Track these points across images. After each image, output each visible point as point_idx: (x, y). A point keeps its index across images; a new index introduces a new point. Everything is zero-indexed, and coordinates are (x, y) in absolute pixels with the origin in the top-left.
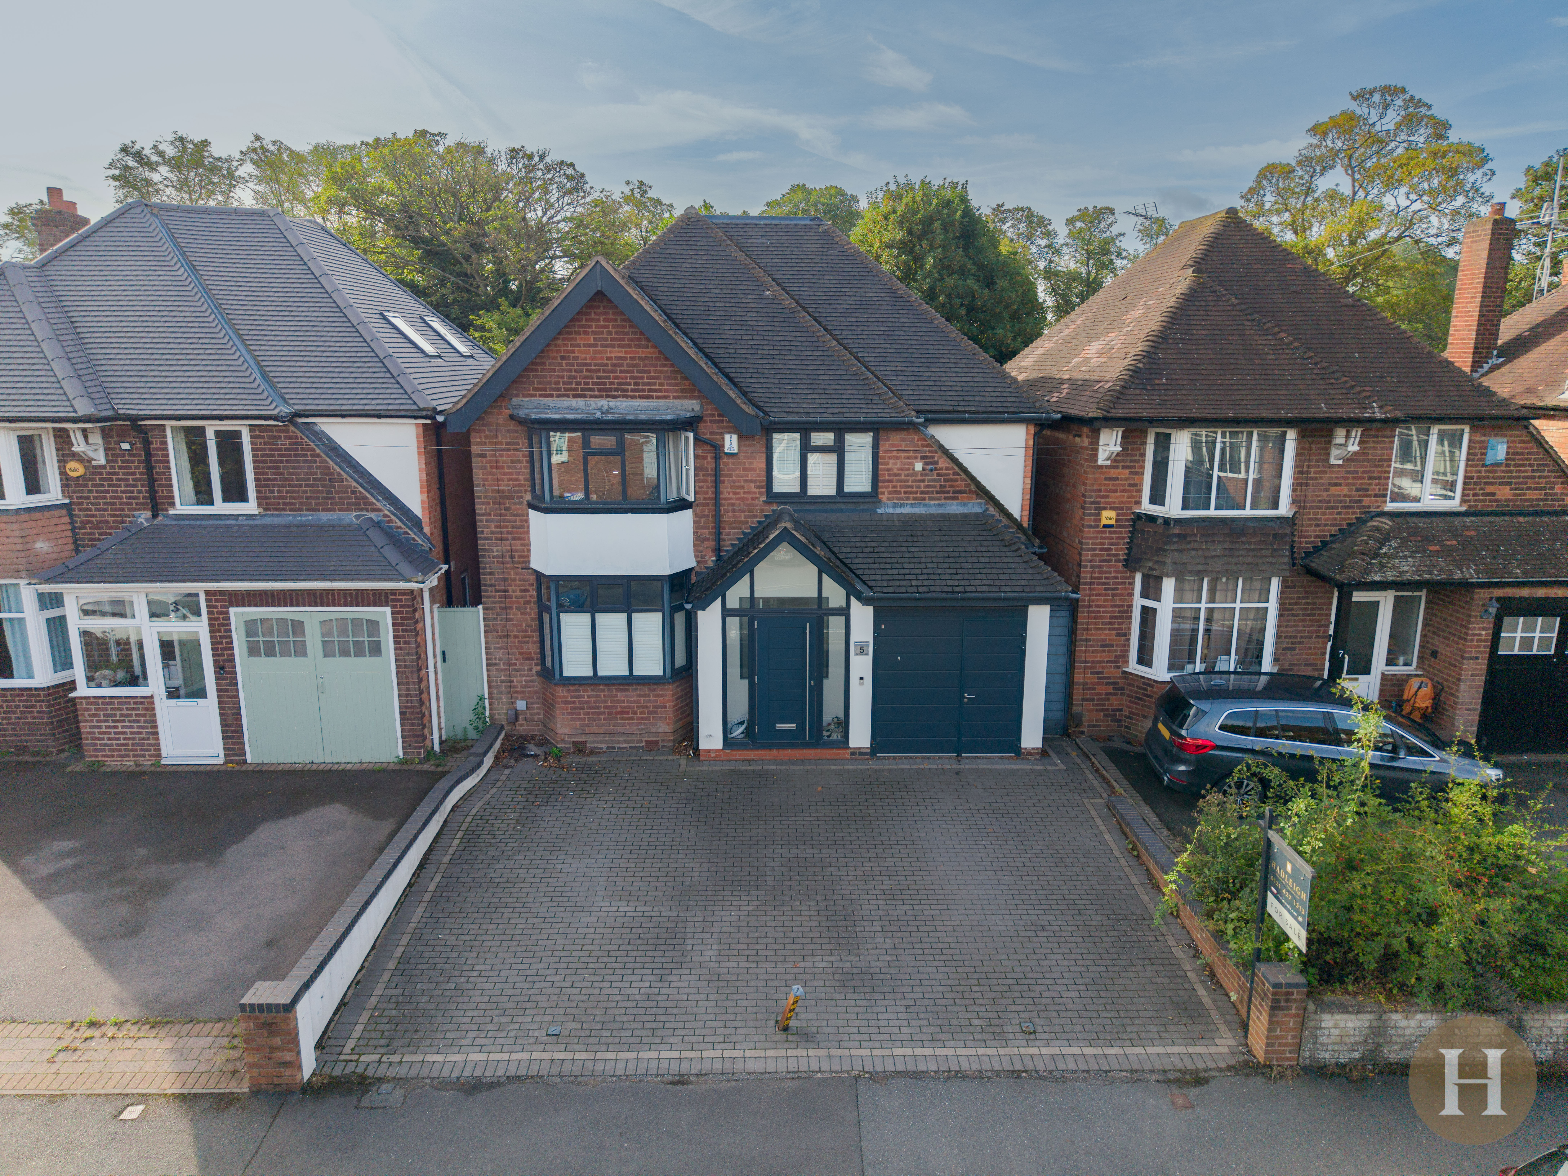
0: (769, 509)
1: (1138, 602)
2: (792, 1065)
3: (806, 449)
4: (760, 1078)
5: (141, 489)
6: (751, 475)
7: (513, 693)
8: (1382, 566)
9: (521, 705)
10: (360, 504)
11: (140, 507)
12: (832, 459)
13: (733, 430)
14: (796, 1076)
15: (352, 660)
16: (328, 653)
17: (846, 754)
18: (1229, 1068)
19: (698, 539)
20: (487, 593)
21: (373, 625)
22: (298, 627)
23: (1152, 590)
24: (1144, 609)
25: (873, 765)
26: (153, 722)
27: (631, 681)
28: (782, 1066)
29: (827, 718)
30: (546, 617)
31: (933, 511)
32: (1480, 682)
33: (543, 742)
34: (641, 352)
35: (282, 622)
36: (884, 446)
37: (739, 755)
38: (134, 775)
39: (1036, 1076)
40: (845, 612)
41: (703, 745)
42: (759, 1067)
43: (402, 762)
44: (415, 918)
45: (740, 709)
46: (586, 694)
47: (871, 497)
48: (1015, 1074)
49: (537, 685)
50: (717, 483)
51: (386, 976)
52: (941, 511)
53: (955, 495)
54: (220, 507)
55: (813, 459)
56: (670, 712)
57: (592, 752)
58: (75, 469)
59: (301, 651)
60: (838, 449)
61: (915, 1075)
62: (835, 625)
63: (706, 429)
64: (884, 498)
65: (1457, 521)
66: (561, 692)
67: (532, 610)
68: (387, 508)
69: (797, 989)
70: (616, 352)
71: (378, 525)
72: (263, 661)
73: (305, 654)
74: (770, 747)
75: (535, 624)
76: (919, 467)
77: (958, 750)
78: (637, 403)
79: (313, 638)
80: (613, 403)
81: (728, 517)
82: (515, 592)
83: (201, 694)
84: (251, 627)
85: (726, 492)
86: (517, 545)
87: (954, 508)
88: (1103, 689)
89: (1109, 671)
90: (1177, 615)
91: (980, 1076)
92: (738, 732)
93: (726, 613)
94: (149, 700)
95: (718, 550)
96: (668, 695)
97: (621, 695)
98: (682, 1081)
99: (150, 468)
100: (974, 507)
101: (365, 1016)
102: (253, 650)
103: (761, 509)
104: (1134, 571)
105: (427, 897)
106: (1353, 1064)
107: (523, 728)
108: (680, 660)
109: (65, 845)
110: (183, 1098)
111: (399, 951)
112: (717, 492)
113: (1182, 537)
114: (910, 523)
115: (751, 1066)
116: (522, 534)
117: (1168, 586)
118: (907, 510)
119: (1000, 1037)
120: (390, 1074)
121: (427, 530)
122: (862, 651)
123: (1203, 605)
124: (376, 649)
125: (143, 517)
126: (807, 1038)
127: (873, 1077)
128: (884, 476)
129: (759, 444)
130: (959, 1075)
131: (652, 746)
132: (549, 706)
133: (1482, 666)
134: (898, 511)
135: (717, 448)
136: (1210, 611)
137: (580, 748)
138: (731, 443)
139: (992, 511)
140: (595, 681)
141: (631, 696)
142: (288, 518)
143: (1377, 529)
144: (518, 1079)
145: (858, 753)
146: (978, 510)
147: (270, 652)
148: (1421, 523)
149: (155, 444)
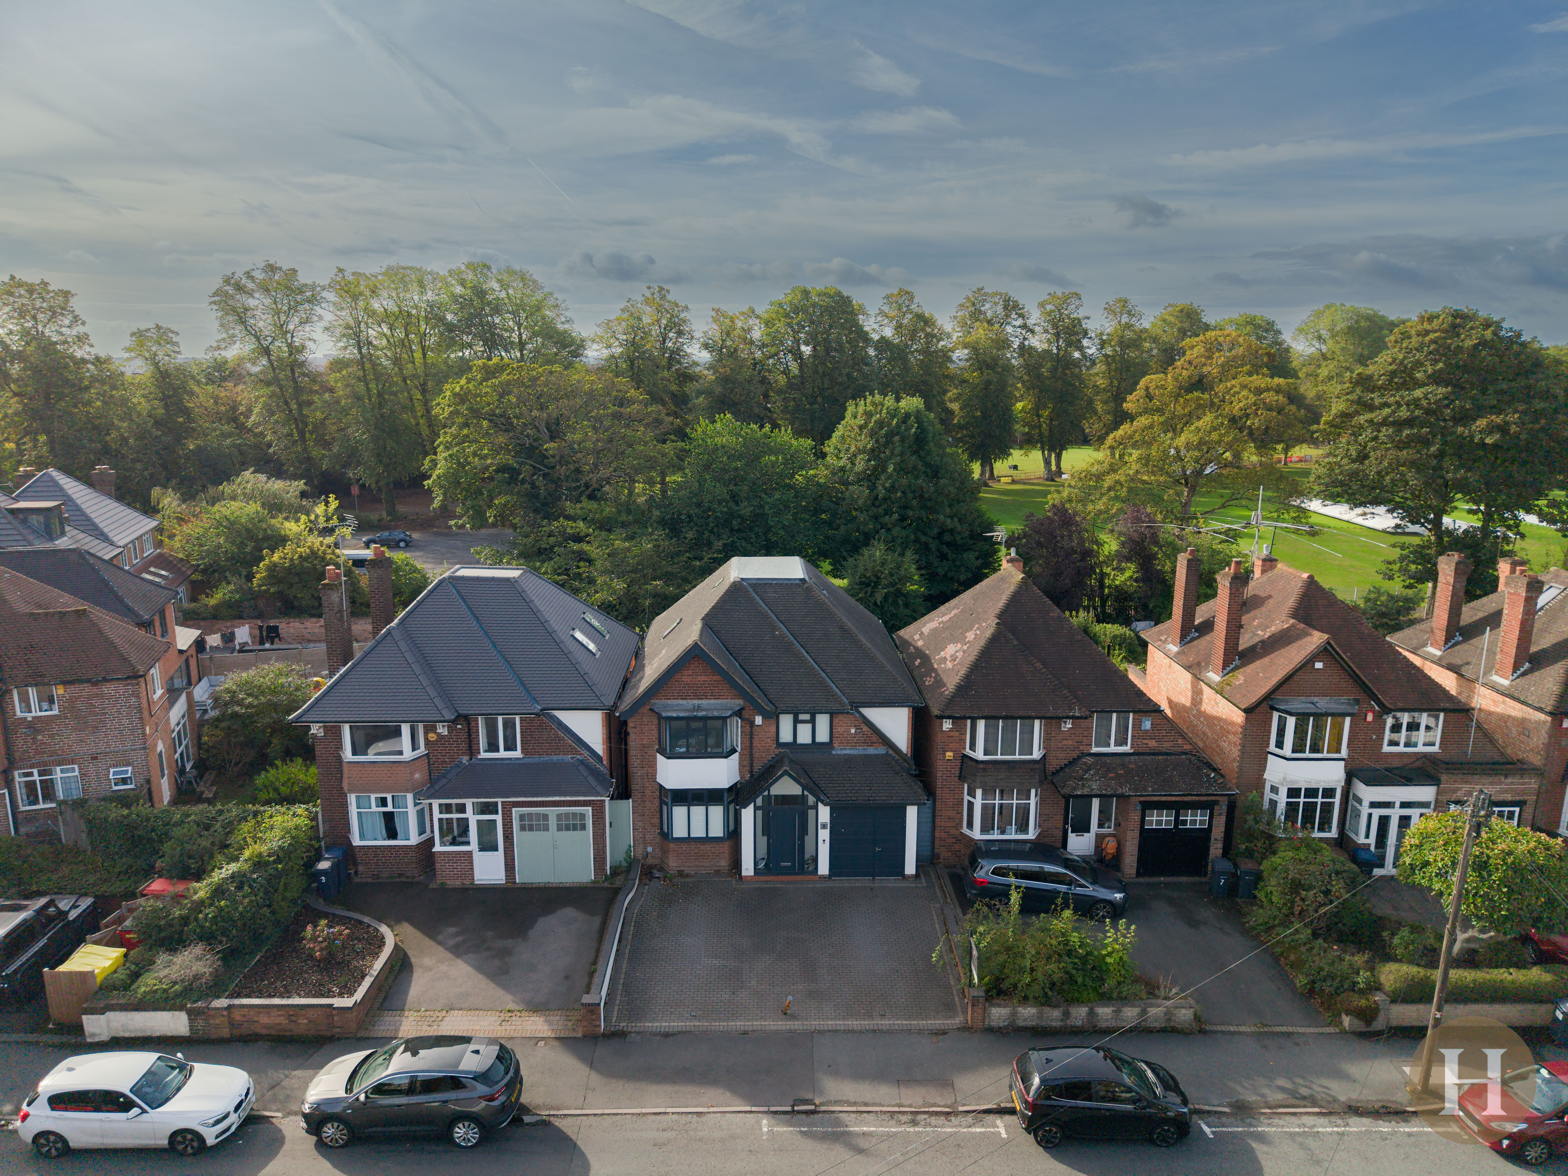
0: (777, 751)
1: (967, 798)
2: (788, 1027)
3: (796, 721)
4: (776, 1032)
5: (464, 746)
6: (768, 735)
7: (646, 844)
8: (1083, 785)
9: (650, 849)
10: (573, 751)
11: (463, 754)
12: (809, 726)
13: (760, 714)
14: (790, 1031)
15: (571, 833)
16: (559, 828)
17: (816, 878)
18: (959, 1029)
19: (741, 766)
20: (635, 793)
21: (583, 816)
22: (546, 817)
23: (972, 794)
24: (969, 802)
25: (830, 884)
26: (471, 863)
27: (707, 840)
28: (784, 1028)
29: (807, 856)
30: (665, 808)
31: (861, 752)
32: (1136, 842)
33: (661, 869)
34: (715, 678)
35: (538, 815)
36: (835, 721)
37: (762, 878)
38: (464, 890)
39: (882, 1032)
40: (816, 807)
41: (744, 873)
42: (775, 1028)
43: (593, 882)
44: (624, 966)
45: (763, 852)
46: (684, 847)
47: (829, 745)
48: (874, 1031)
49: (658, 839)
50: (751, 738)
51: (619, 992)
52: (865, 753)
53: (872, 744)
54: (502, 754)
55: (800, 727)
56: (727, 855)
57: (688, 876)
58: (432, 737)
59: (546, 828)
60: (813, 721)
61: (836, 1031)
62: (811, 813)
63: (745, 714)
64: (836, 745)
65: (1127, 759)
66: (672, 846)
67: (657, 802)
68: (586, 753)
69: (790, 998)
70: (702, 678)
71: (582, 762)
72: (527, 833)
73: (548, 830)
74: (778, 874)
75: (658, 809)
76: (853, 731)
77: (874, 875)
78: (712, 701)
79: (553, 822)
80: (700, 702)
81: (757, 755)
82: (648, 793)
83: (496, 849)
84: (522, 817)
85: (756, 743)
86: (650, 770)
87: (871, 751)
88: (950, 840)
89: (953, 831)
90: (984, 807)
91: (861, 1032)
92: (761, 865)
93: (756, 808)
94: (471, 853)
95: (751, 772)
96: (726, 847)
97: (702, 847)
98: (745, 1033)
99: (470, 735)
100: (881, 750)
101: (616, 1008)
102: (523, 828)
103: (774, 751)
104: (964, 782)
105: (627, 956)
106: (1005, 1027)
107: (650, 861)
108: (732, 827)
109: (452, 930)
110: (557, 1039)
111: (622, 981)
112: (751, 743)
113: (984, 770)
114: (849, 759)
115: (772, 1028)
116: (653, 765)
117: (979, 792)
118: (847, 752)
119: (870, 1017)
120: (633, 1030)
121: (605, 762)
122: (824, 826)
123: (997, 802)
124: (583, 827)
125: (465, 759)
126: (794, 1017)
127: (819, 1032)
128: (836, 735)
129: (773, 721)
130: (853, 1031)
131: (717, 872)
132: (665, 852)
133: (1137, 834)
134: (844, 752)
135: (752, 723)
136: (1001, 806)
137: (681, 874)
138: (759, 720)
139: (891, 752)
140: (689, 840)
141: (707, 847)
142: (536, 759)
143: (1085, 763)
144: (682, 1032)
145: (823, 877)
146: (883, 752)
147: (531, 828)
148: (1108, 760)
149: (473, 724)
